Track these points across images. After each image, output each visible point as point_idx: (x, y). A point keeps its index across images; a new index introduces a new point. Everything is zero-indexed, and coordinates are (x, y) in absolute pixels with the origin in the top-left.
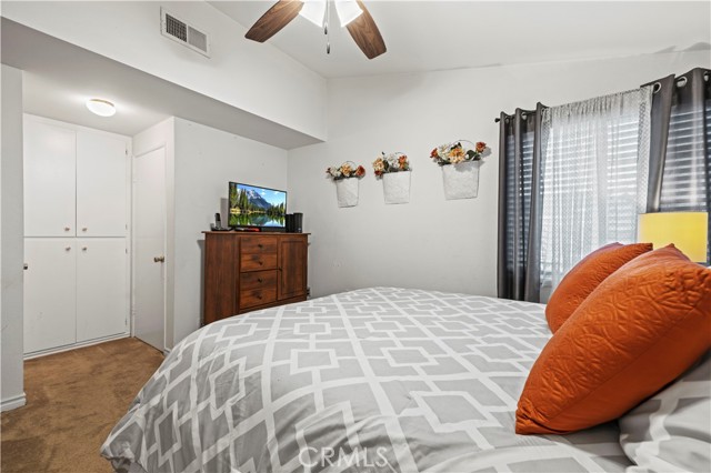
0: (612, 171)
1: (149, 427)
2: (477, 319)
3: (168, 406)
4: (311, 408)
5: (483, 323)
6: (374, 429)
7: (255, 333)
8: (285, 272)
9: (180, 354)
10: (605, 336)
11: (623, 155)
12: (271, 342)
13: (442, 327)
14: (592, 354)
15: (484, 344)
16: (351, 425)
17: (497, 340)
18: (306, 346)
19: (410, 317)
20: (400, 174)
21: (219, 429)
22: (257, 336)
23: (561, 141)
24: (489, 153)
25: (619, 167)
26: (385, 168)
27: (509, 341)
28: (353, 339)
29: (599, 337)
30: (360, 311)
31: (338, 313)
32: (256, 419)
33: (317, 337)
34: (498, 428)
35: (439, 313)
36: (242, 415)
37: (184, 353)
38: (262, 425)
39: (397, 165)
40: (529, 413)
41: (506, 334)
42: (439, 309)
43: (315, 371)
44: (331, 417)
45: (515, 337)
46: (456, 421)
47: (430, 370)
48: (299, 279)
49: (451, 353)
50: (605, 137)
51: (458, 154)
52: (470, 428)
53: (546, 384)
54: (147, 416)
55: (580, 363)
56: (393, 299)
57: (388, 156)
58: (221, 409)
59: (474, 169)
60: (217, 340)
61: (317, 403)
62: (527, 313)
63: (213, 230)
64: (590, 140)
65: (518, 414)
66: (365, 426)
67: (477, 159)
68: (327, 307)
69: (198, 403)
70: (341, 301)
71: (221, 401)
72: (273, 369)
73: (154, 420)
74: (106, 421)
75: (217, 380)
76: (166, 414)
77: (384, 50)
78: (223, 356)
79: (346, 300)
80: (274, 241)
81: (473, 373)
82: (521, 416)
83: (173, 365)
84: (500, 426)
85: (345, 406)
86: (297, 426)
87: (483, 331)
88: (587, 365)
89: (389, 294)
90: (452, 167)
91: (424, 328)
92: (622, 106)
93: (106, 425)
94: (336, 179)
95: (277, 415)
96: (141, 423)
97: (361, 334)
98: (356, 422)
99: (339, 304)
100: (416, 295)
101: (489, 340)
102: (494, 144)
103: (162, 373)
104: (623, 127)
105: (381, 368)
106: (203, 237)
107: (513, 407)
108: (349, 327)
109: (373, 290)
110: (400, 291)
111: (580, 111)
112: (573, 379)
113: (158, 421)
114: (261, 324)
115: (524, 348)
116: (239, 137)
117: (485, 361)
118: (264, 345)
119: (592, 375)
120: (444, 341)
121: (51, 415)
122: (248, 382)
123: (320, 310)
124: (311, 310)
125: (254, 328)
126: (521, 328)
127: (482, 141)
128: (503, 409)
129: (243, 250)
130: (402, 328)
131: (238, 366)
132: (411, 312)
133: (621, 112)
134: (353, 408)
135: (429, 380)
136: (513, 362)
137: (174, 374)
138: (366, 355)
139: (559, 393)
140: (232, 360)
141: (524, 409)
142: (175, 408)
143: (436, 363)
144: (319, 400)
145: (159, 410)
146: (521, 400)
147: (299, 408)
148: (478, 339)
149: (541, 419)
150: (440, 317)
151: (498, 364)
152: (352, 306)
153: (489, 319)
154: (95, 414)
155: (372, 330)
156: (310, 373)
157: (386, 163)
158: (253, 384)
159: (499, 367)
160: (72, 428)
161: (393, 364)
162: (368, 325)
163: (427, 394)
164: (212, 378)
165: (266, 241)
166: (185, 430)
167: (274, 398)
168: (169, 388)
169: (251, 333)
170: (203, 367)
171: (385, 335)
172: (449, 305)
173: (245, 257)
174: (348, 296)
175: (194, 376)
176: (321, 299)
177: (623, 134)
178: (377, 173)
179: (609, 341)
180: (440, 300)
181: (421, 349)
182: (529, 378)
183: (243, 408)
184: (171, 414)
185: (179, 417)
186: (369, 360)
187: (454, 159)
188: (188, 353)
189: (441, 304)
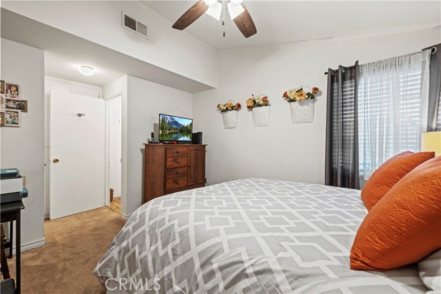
0: (403, 104)
1: (121, 259)
2: (316, 199)
3: (133, 247)
4: (221, 250)
5: (321, 201)
6: (261, 264)
7: (181, 205)
8: (192, 168)
9: (138, 216)
10: (409, 210)
11: (411, 94)
12: (192, 210)
13: (294, 203)
14: (401, 221)
15: (323, 214)
16: (247, 261)
17: (331, 212)
18: (213, 213)
19: (274, 197)
20: (264, 108)
21: (164, 262)
22: (183, 207)
23: (369, 86)
24: (321, 94)
25: (408, 102)
26: (254, 105)
27: (339, 213)
28: (240, 209)
29: (405, 211)
30: (242, 193)
31: (229, 194)
32: (188, 256)
33: (219, 208)
34: (339, 266)
35: (292, 195)
36: (178, 253)
37: (140, 216)
38: (191, 260)
39: (261, 102)
40: (359, 257)
41: (336, 209)
42: (291, 192)
43: (221, 228)
44: (234, 256)
45: (342, 210)
46: (312, 261)
47: (291, 230)
48: (201, 173)
49: (303, 219)
50: (399, 83)
51: (301, 95)
52: (322, 265)
53: (370, 240)
54: (119, 253)
55: (393, 227)
56: (261, 185)
57: (256, 97)
58: (165, 250)
59: (311, 104)
60: (159, 209)
61: (224, 248)
62: (348, 195)
63: (150, 143)
64: (388, 85)
65: (351, 258)
66: (256, 262)
67: (313, 98)
68: (222, 190)
69: (151, 246)
70: (229, 186)
71: (165, 245)
72: (195, 227)
73: (124, 256)
74: (91, 256)
75: (161, 233)
76: (131, 251)
77: (256, 32)
78: (164, 218)
79: (232, 186)
80: (186, 149)
81: (319, 232)
82: (354, 258)
83: (134, 223)
84: (340, 264)
85: (242, 250)
86: (213, 261)
87: (321, 206)
88: (397, 228)
89: (258, 182)
90: (297, 103)
91: (283, 204)
92: (410, 63)
93: (91, 258)
94: (223, 111)
95: (200, 254)
96: (116, 257)
97: (245, 207)
98: (250, 259)
99: (228, 188)
100: (276, 183)
101: (326, 212)
102: (324, 88)
103: (128, 228)
104: (410, 76)
105: (261, 228)
106: (144, 147)
107: (348, 253)
108: (237, 203)
109: (248, 180)
110: (265, 180)
111: (382, 67)
112: (388, 237)
113: (127, 256)
114: (184, 200)
115: (350, 217)
116: (164, 87)
117: (325, 225)
118: (189, 213)
119: (401, 234)
120: (297, 212)
121: (60, 251)
122: (181, 234)
123: (218, 192)
124: (212, 192)
125: (180, 203)
126: (346, 205)
127: (317, 87)
128: (340, 255)
129: (168, 155)
130: (270, 204)
131: (174, 224)
132: (274, 194)
133: (409, 67)
134: (247, 251)
135: (292, 235)
136: (343, 226)
137: (135, 229)
138: (250, 219)
139: (379, 246)
140: (169, 221)
141: (355, 254)
142: (137, 249)
143: (295, 226)
144: (225, 246)
145: (127, 249)
146: (353, 249)
147: (214, 250)
148: (319, 211)
149: (367, 261)
150: (292, 197)
151: (334, 227)
152: (237, 190)
153: (324, 199)
154: (85, 251)
155: (251, 205)
156: (218, 230)
157: (254, 101)
158: (184, 235)
159: (335, 229)
160: (72, 259)
161: (268, 225)
162: (249, 201)
163: (292, 244)
164: (158, 231)
165: (181, 149)
166: (144, 262)
167: (198, 244)
168: (132, 237)
169: (179, 205)
170: (152, 225)
171: (260, 208)
172: (297, 190)
173: (169, 159)
174: (233, 183)
175: (147, 230)
176: (217, 185)
177: (410, 81)
178: (249, 107)
179: (412, 213)
180: (291, 186)
181: (284, 217)
182: (357, 236)
183: (179, 250)
184: (134, 252)
185: (140, 254)
186: (253, 223)
187: (298, 98)
188: (142, 216)
189: (292, 189)
